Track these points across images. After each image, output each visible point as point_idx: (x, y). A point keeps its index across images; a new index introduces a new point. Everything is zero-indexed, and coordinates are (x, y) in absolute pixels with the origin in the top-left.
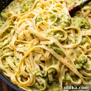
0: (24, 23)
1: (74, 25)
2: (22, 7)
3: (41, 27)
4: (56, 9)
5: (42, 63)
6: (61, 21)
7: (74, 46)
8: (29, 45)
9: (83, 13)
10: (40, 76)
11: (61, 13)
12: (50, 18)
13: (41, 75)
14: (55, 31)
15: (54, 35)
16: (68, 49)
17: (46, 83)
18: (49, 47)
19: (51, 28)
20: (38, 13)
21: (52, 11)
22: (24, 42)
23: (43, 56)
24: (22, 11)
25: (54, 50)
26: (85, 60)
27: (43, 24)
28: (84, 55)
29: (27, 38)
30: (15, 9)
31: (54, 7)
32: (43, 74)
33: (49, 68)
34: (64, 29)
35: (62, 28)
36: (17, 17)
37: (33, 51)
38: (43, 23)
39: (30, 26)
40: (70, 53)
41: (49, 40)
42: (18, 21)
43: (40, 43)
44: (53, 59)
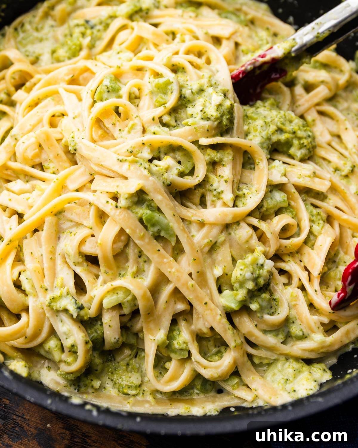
0: (49, 99)
1: (247, 135)
2: (61, 38)
3: (108, 123)
4: (181, 60)
5: (85, 264)
6: (190, 110)
7: (226, 215)
8: (48, 188)
9: (301, 95)
10: (66, 311)
11: (201, 78)
12: (152, 93)
13: (72, 309)
14: (159, 145)
15: (151, 161)
16: (202, 224)
17: (87, 343)
18: (122, 202)
19: (144, 131)
20: (111, 67)
21: (166, 65)
22: (36, 172)
23: (93, 236)
24: (55, 55)
25: (141, 221)
26: (259, 276)
27: (119, 114)
28: (262, 259)
29: (51, 161)
30: (32, 43)
31: (177, 53)
32: (81, 308)
33: (108, 286)
34: (195, 142)
35: (191, 138)
36: (31, 77)
37: (59, 213)
38: (121, 110)
39: (71, 115)
40: (206, 241)
41: (126, 178)
42: (29, 90)
43: (93, 186)
44: (131, 252)
